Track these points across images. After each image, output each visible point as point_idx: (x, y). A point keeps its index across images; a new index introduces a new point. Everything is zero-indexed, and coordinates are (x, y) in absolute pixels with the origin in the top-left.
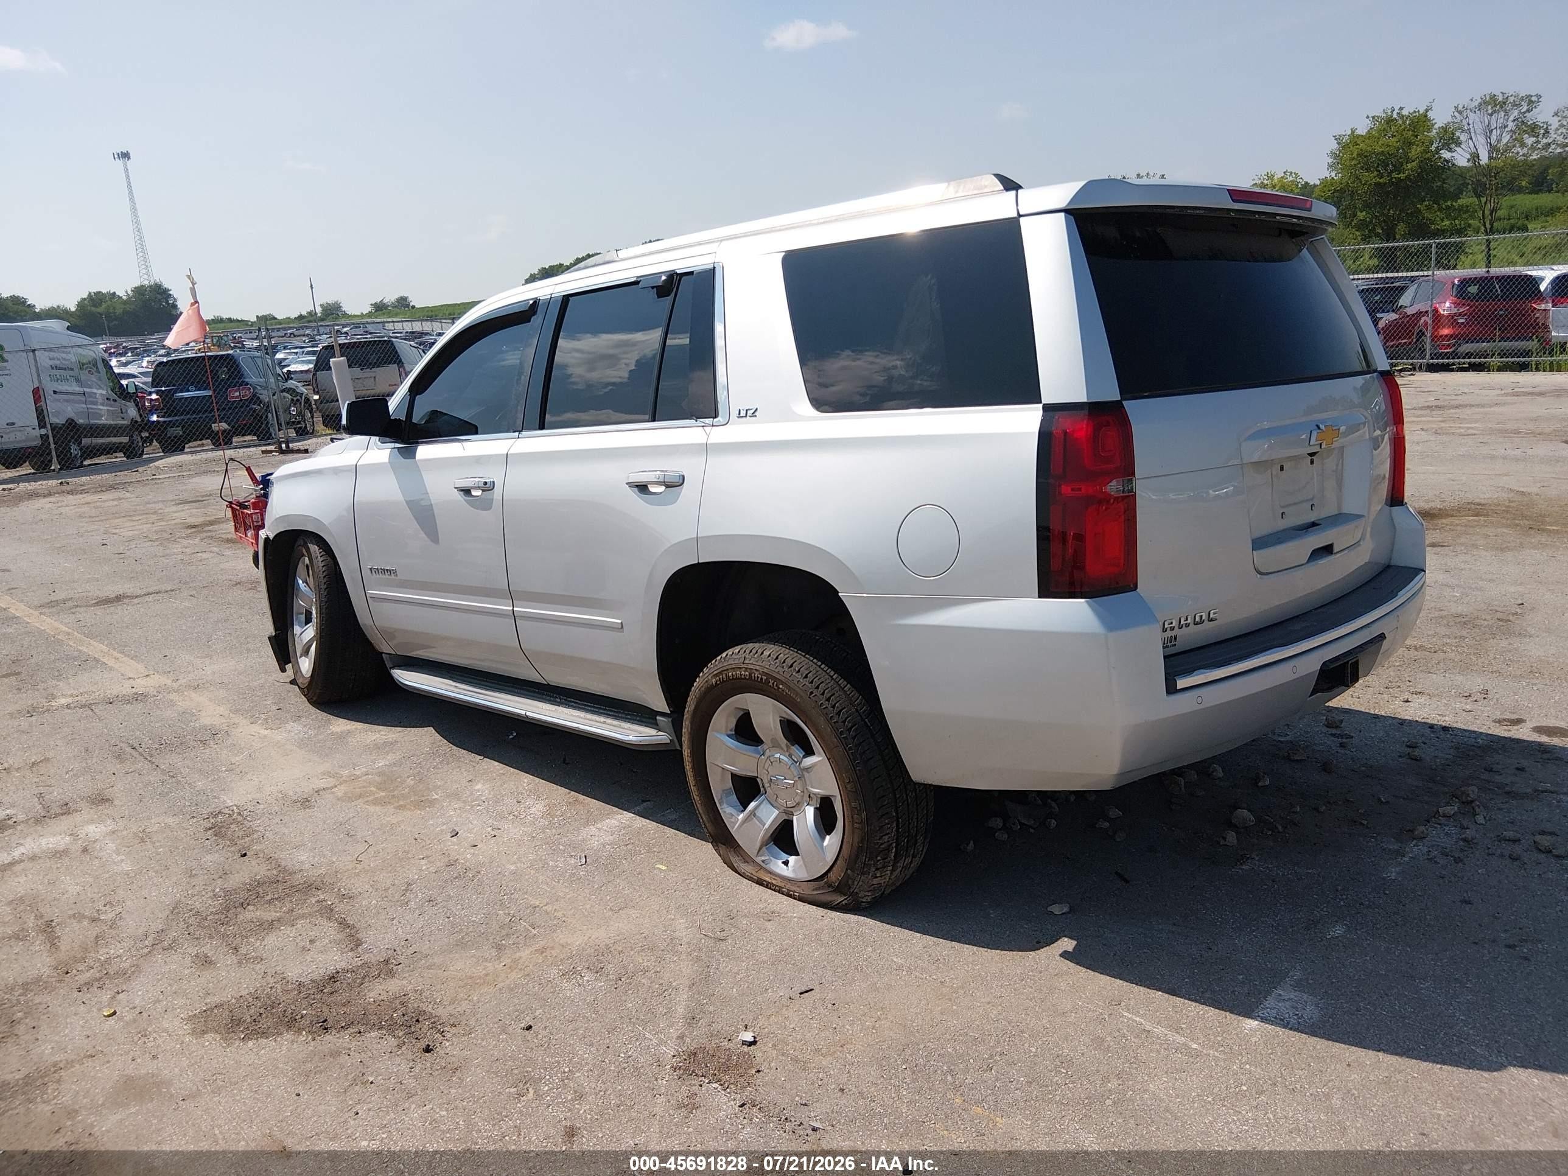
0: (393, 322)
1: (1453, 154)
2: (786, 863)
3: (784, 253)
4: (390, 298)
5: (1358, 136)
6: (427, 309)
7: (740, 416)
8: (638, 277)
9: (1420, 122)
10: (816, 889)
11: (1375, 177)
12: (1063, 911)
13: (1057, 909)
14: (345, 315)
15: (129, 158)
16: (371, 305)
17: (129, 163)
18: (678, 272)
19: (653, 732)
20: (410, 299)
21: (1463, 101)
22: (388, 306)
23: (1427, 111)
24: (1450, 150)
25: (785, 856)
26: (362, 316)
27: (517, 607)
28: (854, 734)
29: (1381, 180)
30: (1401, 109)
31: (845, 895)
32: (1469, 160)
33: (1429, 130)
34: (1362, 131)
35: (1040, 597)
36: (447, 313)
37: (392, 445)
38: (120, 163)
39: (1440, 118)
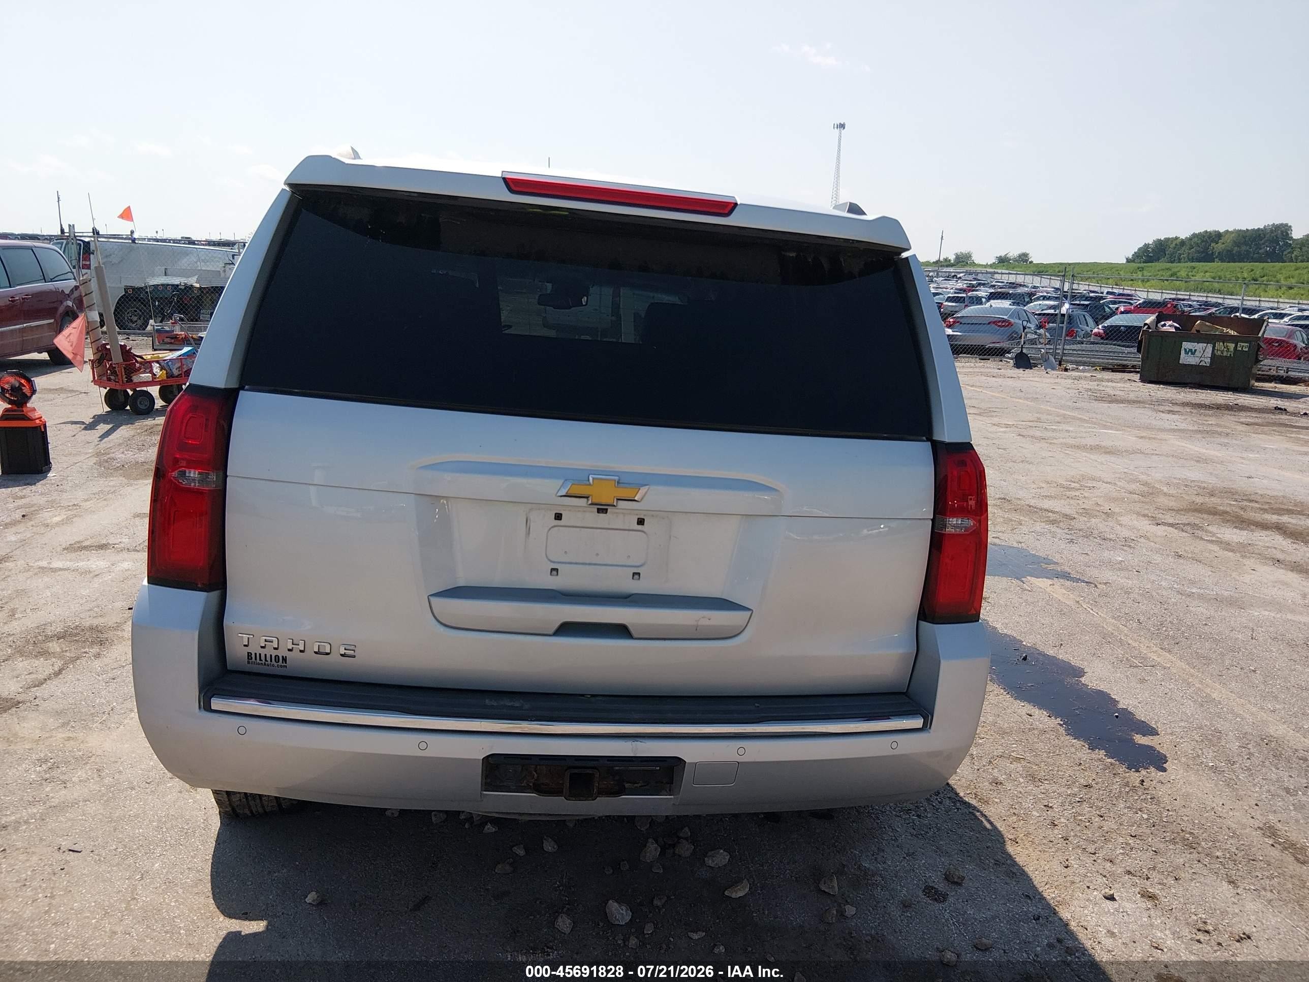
0: (1002, 274)
4: (1014, 253)
6: (1041, 265)
14: (974, 264)
15: (844, 128)
16: (997, 257)
17: (843, 131)
20: (1030, 255)
22: (1010, 260)
26: (986, 266)
36: (1057, 270)
38: (837, 131)
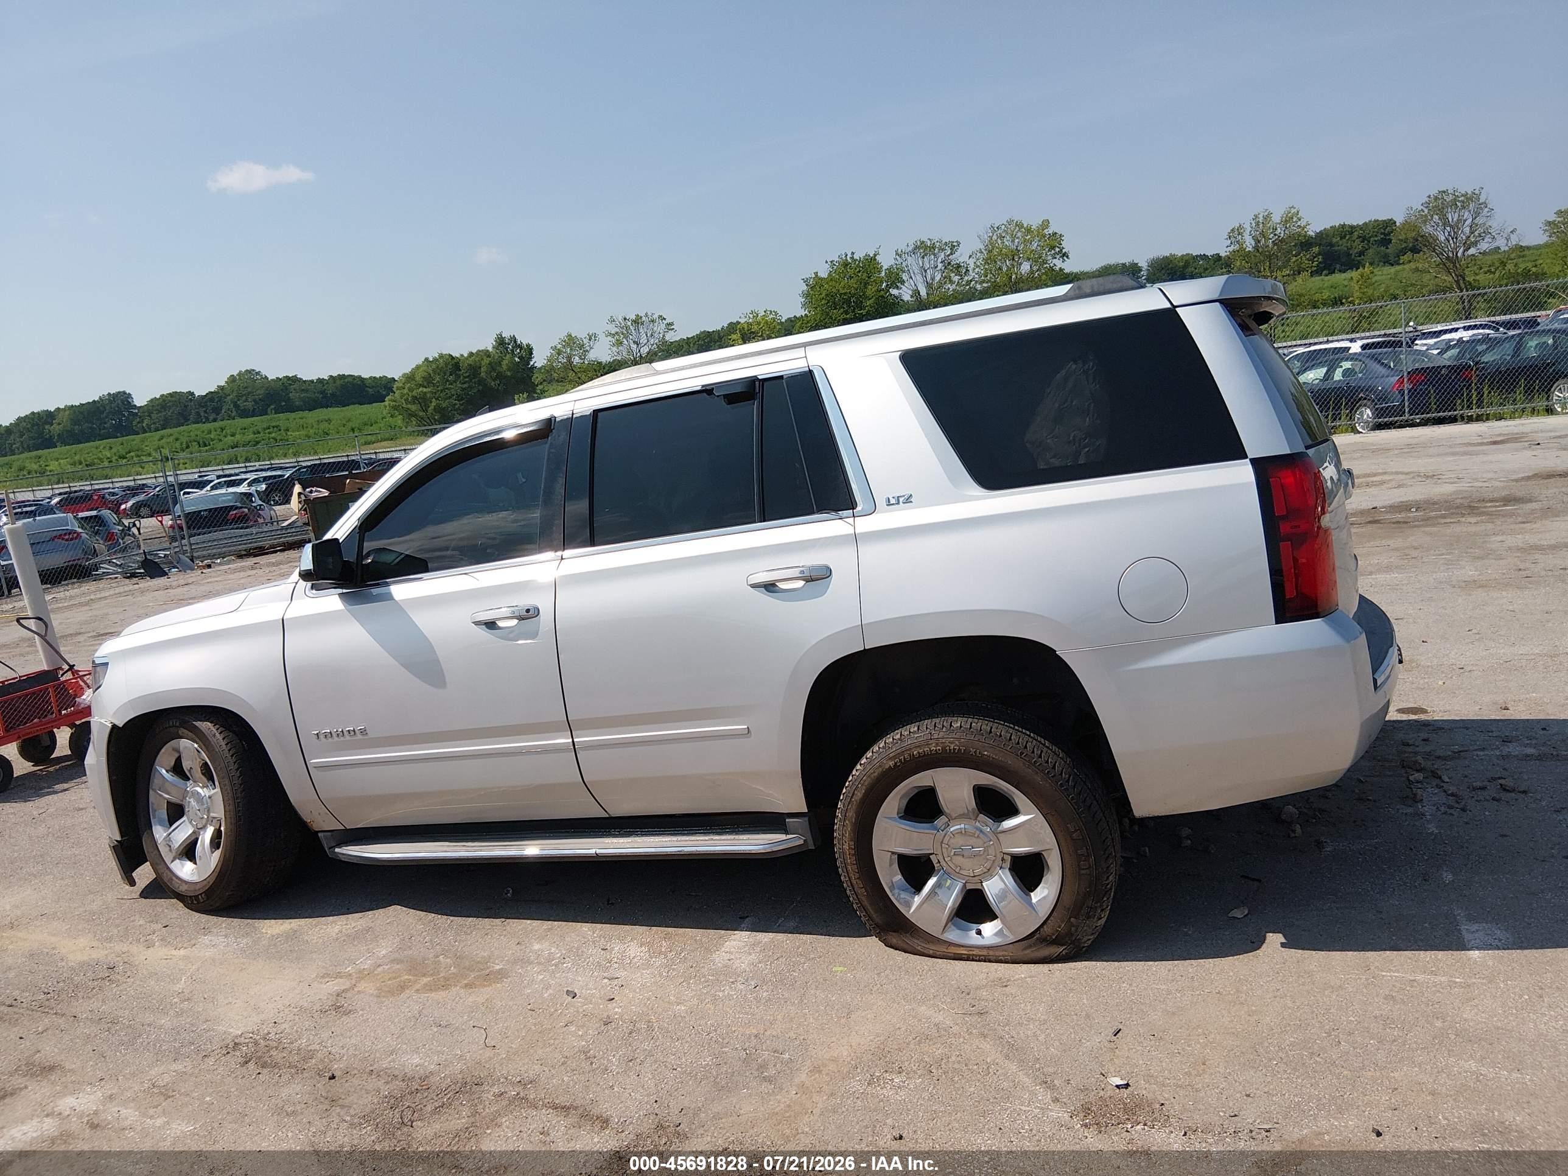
1: (901, 291)
2: (979, 933)
3: (900, 353)
5: (822, 279)
7: (889, 504)
8: (703, 386)
9: (870, 263)
10: (1026, 949)
11: (842, 314)
12: (1246, 913)
13: (1238, 913)
18: (760, 377)
19: (783, 837)
21: (902, 247)
23: (875, 255)
24: (897, 288)
25: (975, 926)
27: (578, 737)
28: (1073, 784)
29: (848, 316)
30: (853, 253)
31: (1062, 945)
32: (912, 297)
33: (880, 272)
34: (824, 274)
35: (1277, 623)
37: (340, 591)
39: (886, 261)
